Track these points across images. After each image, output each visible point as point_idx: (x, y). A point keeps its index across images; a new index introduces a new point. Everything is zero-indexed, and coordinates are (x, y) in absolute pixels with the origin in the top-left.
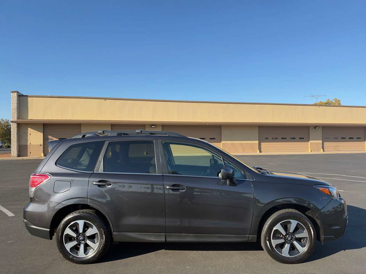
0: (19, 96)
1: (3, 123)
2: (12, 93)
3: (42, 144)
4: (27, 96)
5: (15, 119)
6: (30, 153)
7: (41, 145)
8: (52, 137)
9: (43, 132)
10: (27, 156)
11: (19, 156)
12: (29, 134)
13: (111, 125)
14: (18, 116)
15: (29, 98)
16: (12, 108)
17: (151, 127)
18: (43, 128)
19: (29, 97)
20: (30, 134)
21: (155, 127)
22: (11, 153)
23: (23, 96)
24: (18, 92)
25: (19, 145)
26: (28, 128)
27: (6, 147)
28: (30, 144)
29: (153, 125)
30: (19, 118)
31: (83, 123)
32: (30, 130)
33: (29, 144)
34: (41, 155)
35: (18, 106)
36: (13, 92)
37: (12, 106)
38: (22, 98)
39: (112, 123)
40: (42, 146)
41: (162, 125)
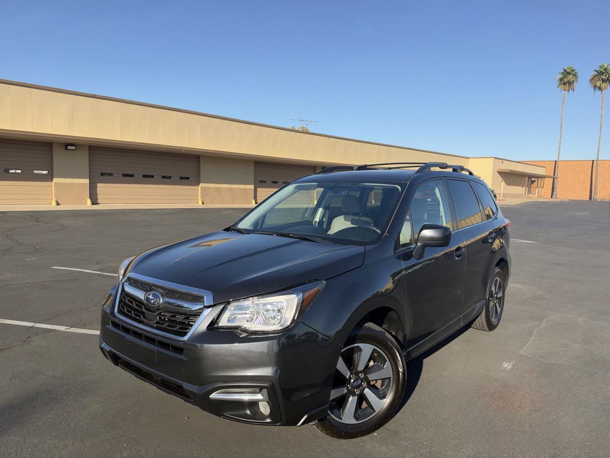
17: (67, 149)
21: (75, 150)
29: (70, 144)
41: (89, 146)
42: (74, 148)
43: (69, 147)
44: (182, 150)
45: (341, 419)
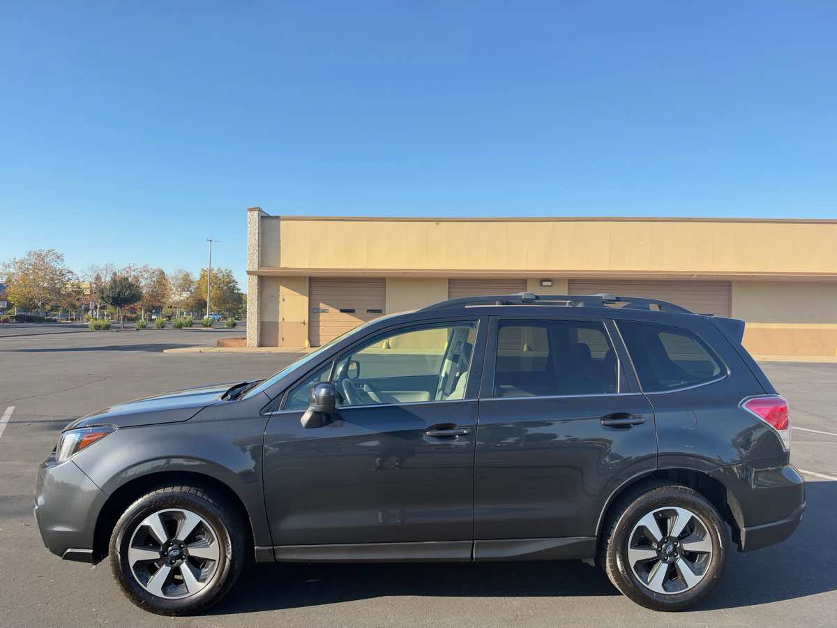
0: (262, 217)
1: (220, 276)
2: (249, 213)
3: (307, 321)
4: (277, 218)
5: (255, 267)
6: (283, 339)
7: (304, 324)
8: (327, 304)
9: (308, 294)
10: (277, 346)
11: (261, 345)
12: (281, 300)
13: (447, 281)
14: (260, 259)
15: (282, 222)
16: (248, 245)
17: (541, 285)
18: (310, 286)
19: (283, 220)
20: (284, 300)
21: (552, 286)
22: (245, 339)
23: (268, 217)
24: (260, 210)
25: (261, 322)
26: (280, 286)
27: (228, 325)
28: (283, 319)
29: (544, 279)
30: (261, 264)
31: (391, 275)
32: (284, 291)
33: (280, 320)
34: (304, 343)
35: (260, 240)
36: (251, 210)
37: (248, 240)
38: (268, 221)
39: (452, 276)
40: (307, 325)
41: (569, 280)
42: (549, 283)
43: (544, 283)
44: (693, 275)
45: (146, 586)
